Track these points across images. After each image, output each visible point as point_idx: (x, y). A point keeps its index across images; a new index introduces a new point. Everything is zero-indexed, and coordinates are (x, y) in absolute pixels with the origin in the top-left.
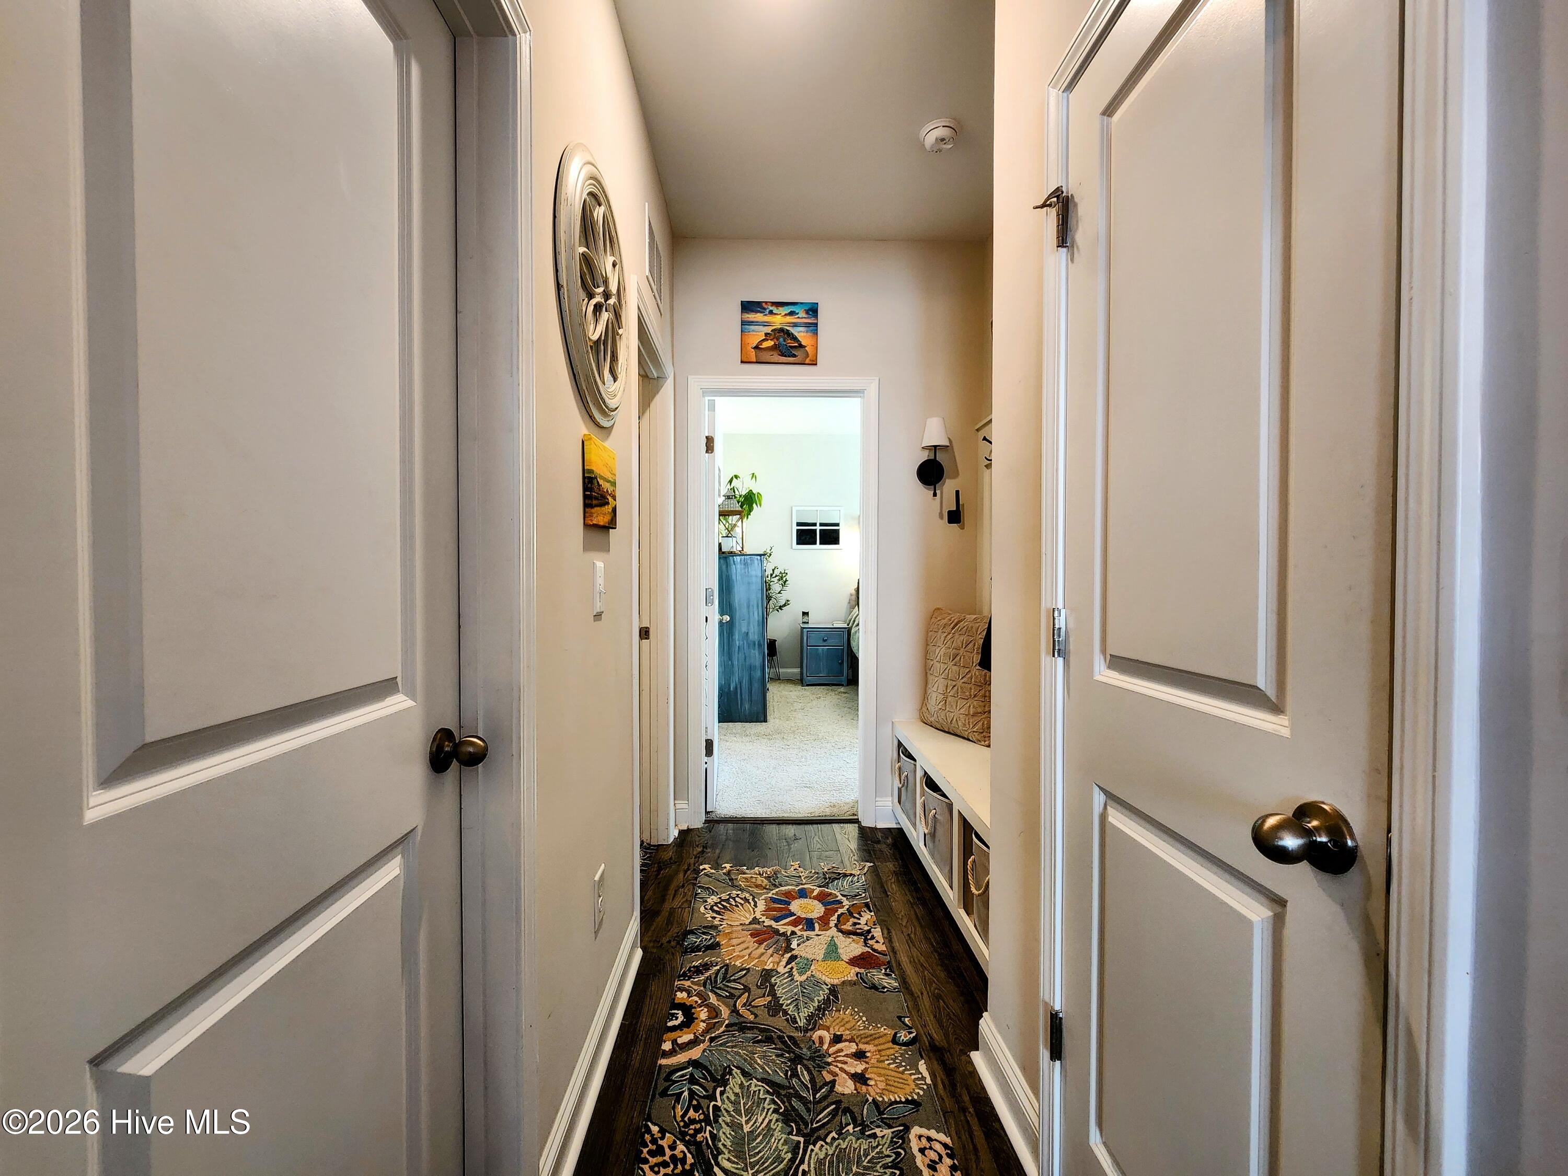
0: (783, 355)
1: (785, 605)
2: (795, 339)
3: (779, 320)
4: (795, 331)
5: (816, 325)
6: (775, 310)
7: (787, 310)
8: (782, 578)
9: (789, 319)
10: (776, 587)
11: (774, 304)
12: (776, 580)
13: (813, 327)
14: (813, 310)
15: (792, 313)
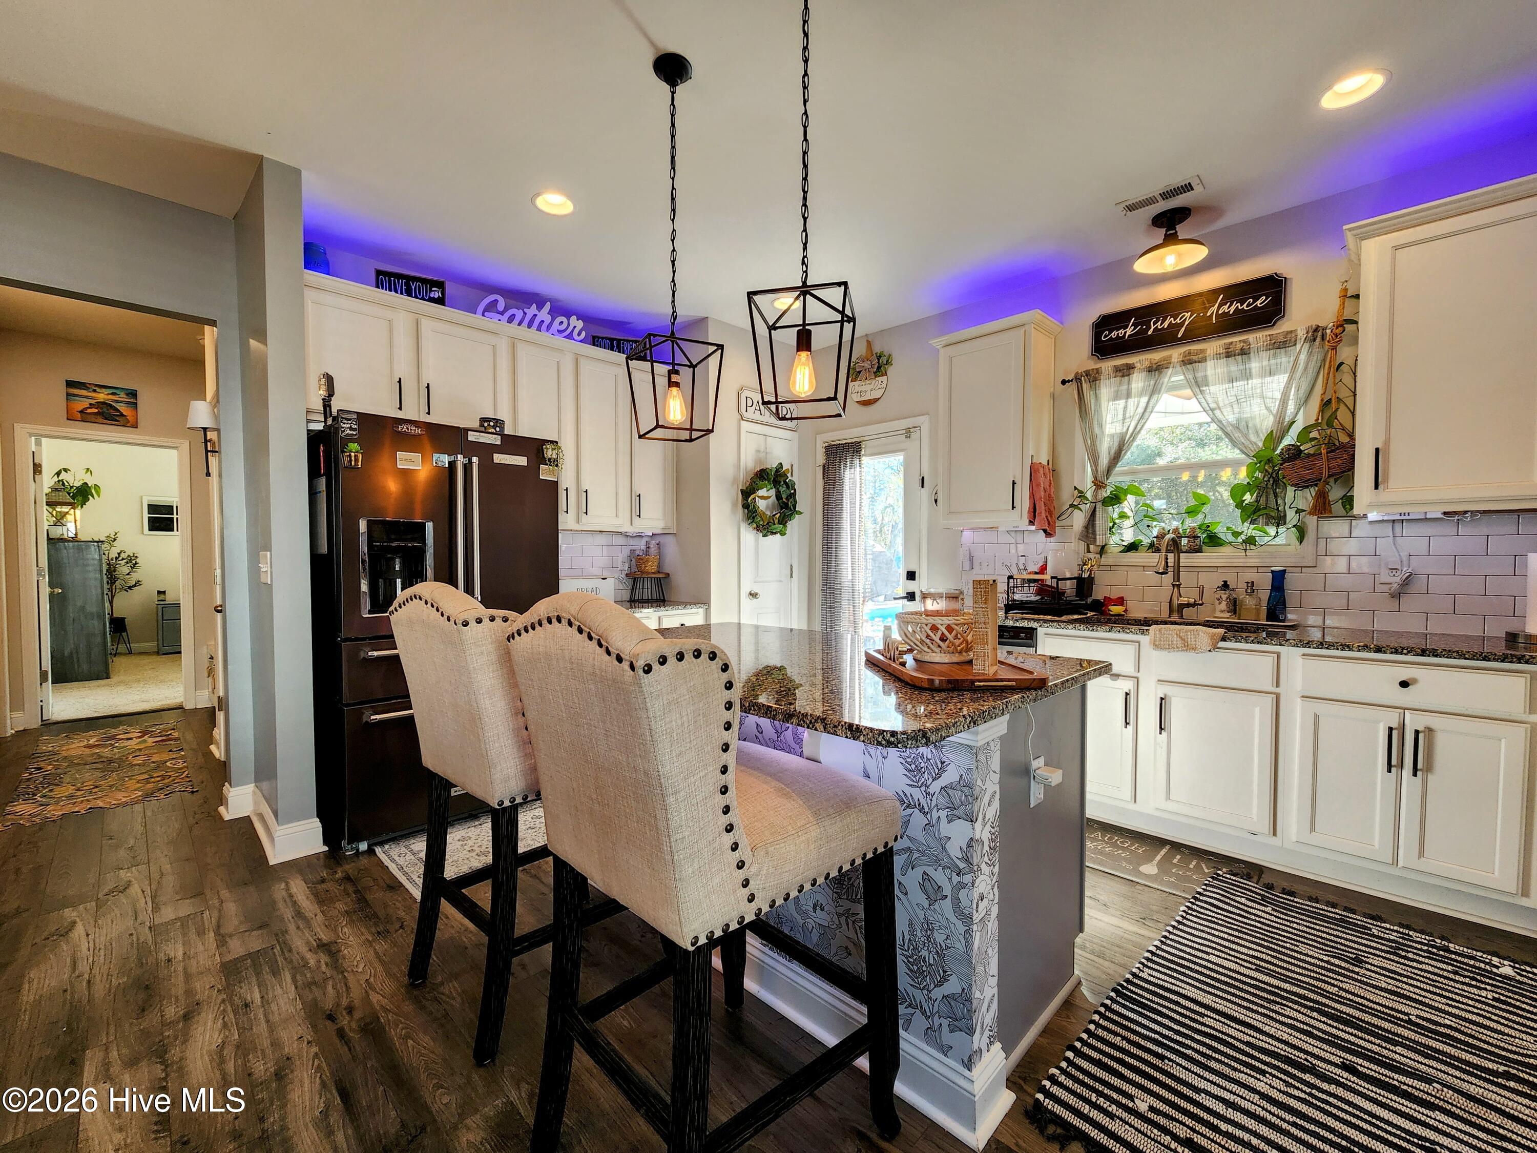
0: (106, 419)
1: (134, 586)
2: (118, 410)
3: (102, 396)
4: (117, 406)
5: (136, 404)
6: (98, 390)
7: (111, 391)
8: (131, 560)
9: (111, 397)
10: (124, 569)
11: (97, 385)
12: (123, 562)
13: (135, 405)
14: (133, 394)
15: (113, 394)
